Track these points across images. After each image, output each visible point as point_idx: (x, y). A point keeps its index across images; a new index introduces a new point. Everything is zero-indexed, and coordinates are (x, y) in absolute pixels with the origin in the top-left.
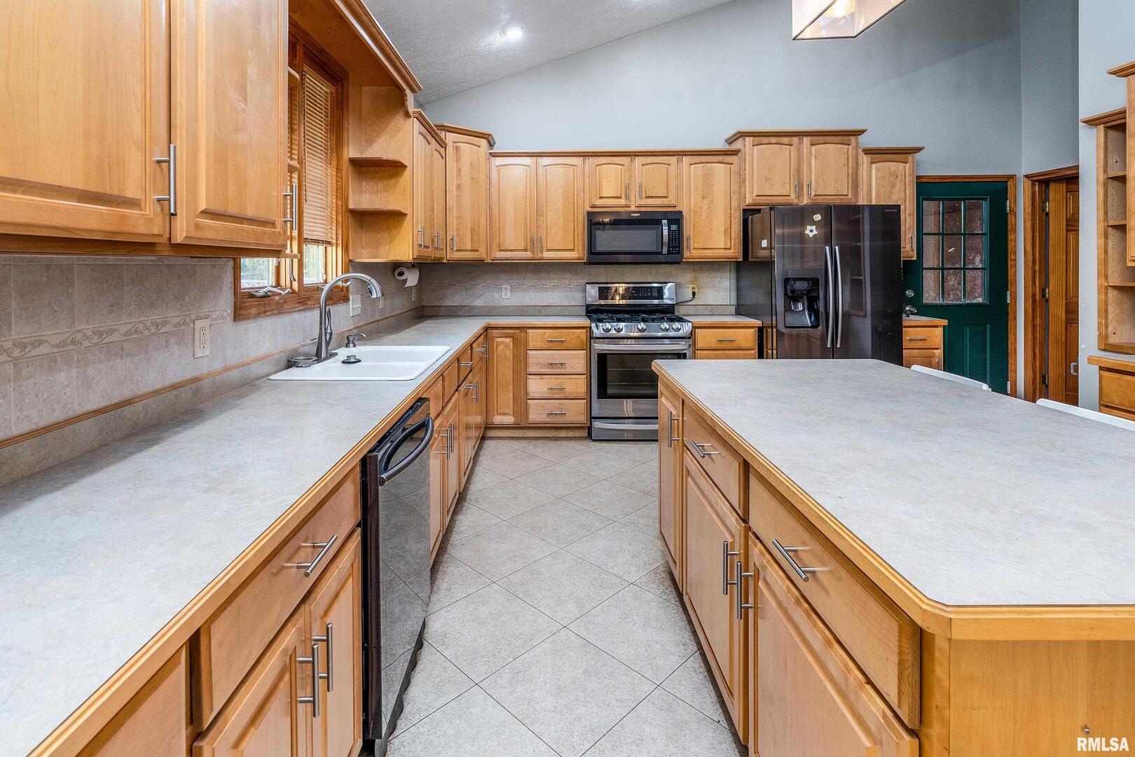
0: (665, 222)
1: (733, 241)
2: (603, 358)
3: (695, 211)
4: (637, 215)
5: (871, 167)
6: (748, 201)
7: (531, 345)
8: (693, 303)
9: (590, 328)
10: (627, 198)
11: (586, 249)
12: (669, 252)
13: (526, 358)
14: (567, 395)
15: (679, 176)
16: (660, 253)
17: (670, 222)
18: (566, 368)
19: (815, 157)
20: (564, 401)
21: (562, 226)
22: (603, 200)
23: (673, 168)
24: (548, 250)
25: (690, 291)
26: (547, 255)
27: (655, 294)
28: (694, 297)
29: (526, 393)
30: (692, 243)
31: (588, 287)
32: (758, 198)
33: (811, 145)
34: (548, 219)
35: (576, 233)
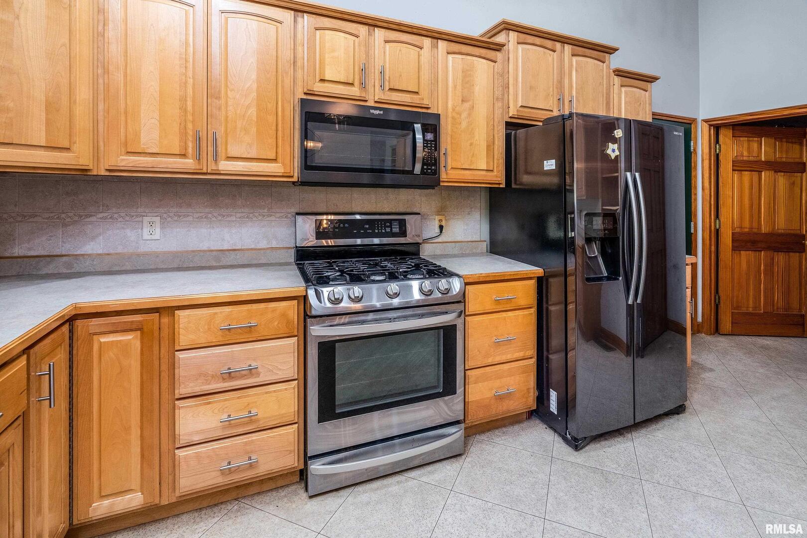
0: (418, 127)
1: (495, 161)
2: (327, 349)
3: (453, 118)
4: (377, 112)
5: (621, 91)
6: (512, 112)
7: (184, 339)
8: (439, 240)
9: (305, 298)
10: (363, 86)
11: (296, 160)
12: (423, 172)
13: (172, 366)
14: (262, 425)
15: (434, 65)
16: (411, 172)
17: (425, 130)
18: (258, 374)
19: (576, 70)
20: (254, 437)
21: (255, 119)
22: (326, 84)
23: (426, 53)
24: (230, 158)
25: (437, 224)
26: (226, 166)
27: (396, 229)
28: (441, 231)
29: (173, 436)
30: (449, 161)
31: (300, 219)
32: (521, 109)
33: (572, 55)
34: (230, 103)
35: (280, 133)
